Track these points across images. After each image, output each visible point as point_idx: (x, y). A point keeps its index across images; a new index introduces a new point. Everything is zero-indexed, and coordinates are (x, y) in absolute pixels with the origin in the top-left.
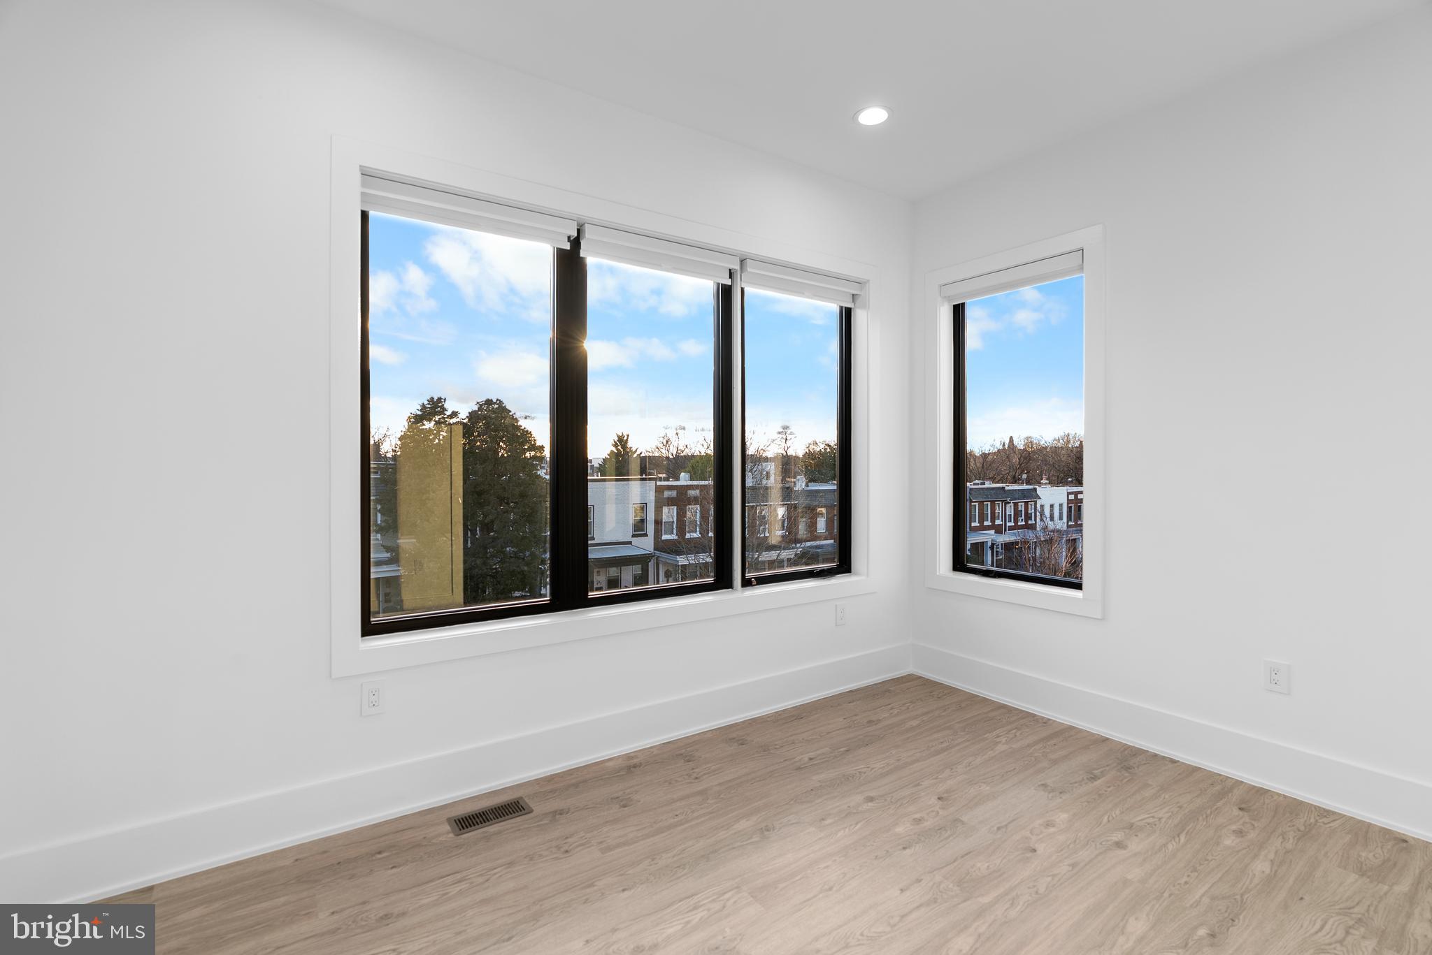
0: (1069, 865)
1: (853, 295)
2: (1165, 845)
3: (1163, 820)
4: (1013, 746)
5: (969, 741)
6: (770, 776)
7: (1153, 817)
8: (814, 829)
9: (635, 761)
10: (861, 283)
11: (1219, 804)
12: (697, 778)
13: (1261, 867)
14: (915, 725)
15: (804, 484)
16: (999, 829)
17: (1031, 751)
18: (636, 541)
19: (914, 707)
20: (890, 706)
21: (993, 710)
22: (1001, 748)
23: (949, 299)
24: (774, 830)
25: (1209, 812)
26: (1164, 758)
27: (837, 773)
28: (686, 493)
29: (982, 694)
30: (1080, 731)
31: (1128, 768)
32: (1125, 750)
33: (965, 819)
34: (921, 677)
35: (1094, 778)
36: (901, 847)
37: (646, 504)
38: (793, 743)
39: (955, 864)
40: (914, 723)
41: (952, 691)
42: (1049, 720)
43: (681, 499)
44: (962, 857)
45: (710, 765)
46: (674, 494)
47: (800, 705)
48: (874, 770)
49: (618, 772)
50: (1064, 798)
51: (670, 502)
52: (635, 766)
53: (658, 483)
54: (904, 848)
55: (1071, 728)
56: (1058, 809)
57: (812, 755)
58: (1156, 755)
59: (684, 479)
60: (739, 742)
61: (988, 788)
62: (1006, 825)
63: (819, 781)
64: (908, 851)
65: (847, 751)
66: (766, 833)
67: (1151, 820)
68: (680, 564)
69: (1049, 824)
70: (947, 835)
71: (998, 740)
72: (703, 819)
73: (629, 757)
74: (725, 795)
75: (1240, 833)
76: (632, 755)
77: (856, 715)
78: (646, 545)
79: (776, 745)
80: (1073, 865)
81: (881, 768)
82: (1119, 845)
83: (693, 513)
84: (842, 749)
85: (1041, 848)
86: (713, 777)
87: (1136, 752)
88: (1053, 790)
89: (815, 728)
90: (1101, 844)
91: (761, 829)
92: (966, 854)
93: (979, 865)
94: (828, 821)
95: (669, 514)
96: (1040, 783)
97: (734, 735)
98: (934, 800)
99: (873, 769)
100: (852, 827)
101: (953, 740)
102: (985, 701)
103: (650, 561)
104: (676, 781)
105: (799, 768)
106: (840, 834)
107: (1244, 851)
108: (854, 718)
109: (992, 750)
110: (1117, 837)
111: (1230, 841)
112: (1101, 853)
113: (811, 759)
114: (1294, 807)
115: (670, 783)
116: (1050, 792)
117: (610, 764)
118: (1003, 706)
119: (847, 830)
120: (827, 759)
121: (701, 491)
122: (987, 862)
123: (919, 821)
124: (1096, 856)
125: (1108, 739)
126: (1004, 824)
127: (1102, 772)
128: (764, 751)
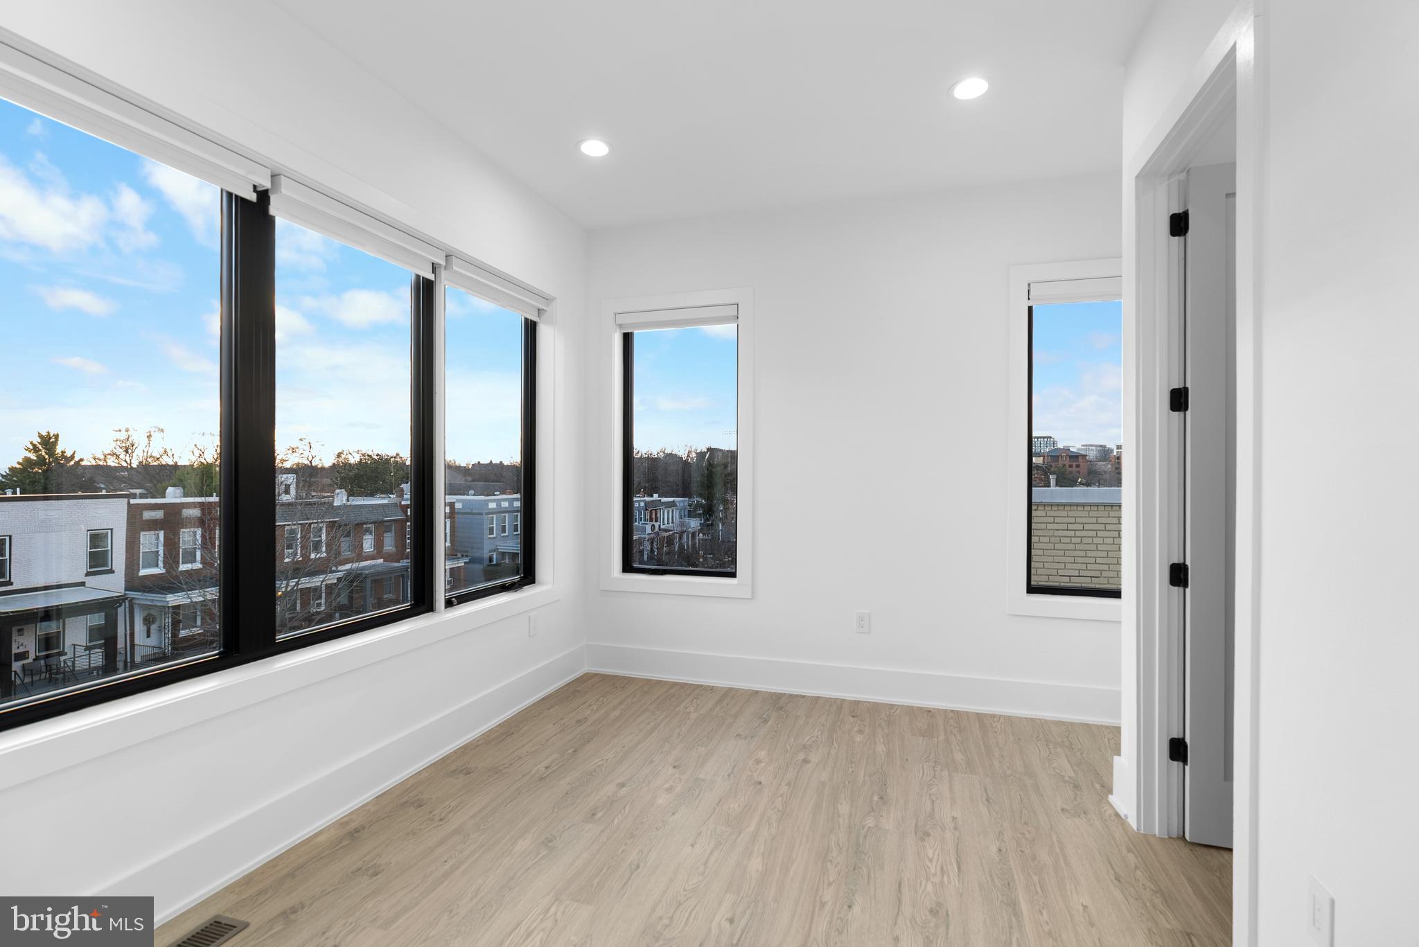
0: (786, 785)
1: (539, 310)
2: (829, 753)
3: (819, 737)
4: (702, 712)
5: (667, 717)
6: (519, 794)
7: (813, 737)
8: (591, 825)
9: (353, 825)
10: (548, 299)
11: (841, 717)
12: (441, 820)
13: (881, 748)
14: (617, 715)
15: (345, 498)
16: (729, 775)
17: (715, 713)
18: (91, 581)
19: (607, 700)
20: (587, 704)
21: (670, 689)
22: (694, 716)
23: (620, 326)
24: (556, 839)
25: (839, 723)
26: (797, 695)
27: (579, 772)
28: (180, 513)
29: (655, 677)
30: (738, 690)
31: (781, 708)
32: (772, 696)
33: (702, 776)
34: (596, 674)
35: (766, 721)
36: (670, 814)
37: (112, 529)
38: (520, 758)
39: (717, 811)
40: (617, 713)
41: (629, 681)
42: (713, 686)
43: (171, 521)
44: (718, 804)
45: (447, 803)
46: (159, 514)
47: (503, 723)
48: (609, 761)
49: (341, 843)
50: (756, 740)
51: (153, 525)
52: (357, 831)
53: (133, 501)
54: (673, 814)
55: (731, 689)
56: (756, 749)
57: (545, 763)
58: (791, 695)
59: (173, 495)
60: (464, 772)
61: (703, 749)
62: (732, 772)
63: (569, 783)
64: (676, 816)
65: (575, 751)
66: (550, 844)
67: (813, 739)
68: (170, 605)
69: (758, 762)
70: (697, 793)
71: (688, 710)
72: (477, 855)
73: (341, 824)
74: (485, 825)
75: (860, 732)
76: (346, 819)
77: (562, 719)
78: (112, 584)
79: (504, 764)
80: (789, 784)
81: (613, 758)
82: (806, 761)
83: (190, 537)
84: (569, 752)
85: (762, 779)
86: (460, 813)
87: (780, 696)
88: (746, 738)
89: (532, 740)
90: (795, 764)
91: (543, 842)
92: (719, 802)
93: (732, 806)
94: (600, 814)
95: (151, 541)
96: (735, 735)
97: (453, 767)
98: (671, 770)
99: (607, 760)
100: (623, 812)
101: (655, 719)
102: (659, 683)
103: (121, 606)
104: (420, 829)
105: (541, 779)
106: (616, 821)
107: (868, 742)
108: (562, 722)
109: (689, 719)
110: (801, 756)
111: (858, 738)
112: (799, 771)
113: (547, 768)
114: (875, 708)
115: (414, 834)
116: (745, 739)
117: (321, 838)
118: (675, 684)
119: (620, 816)
120: (561, 764)
121: (203, 510)
122: (737, 801)
123: (670, 790)
124: (798, 773)
125: (757, 692)
126: (730, 771)
127: (768, 715)
128: (496, 773)
